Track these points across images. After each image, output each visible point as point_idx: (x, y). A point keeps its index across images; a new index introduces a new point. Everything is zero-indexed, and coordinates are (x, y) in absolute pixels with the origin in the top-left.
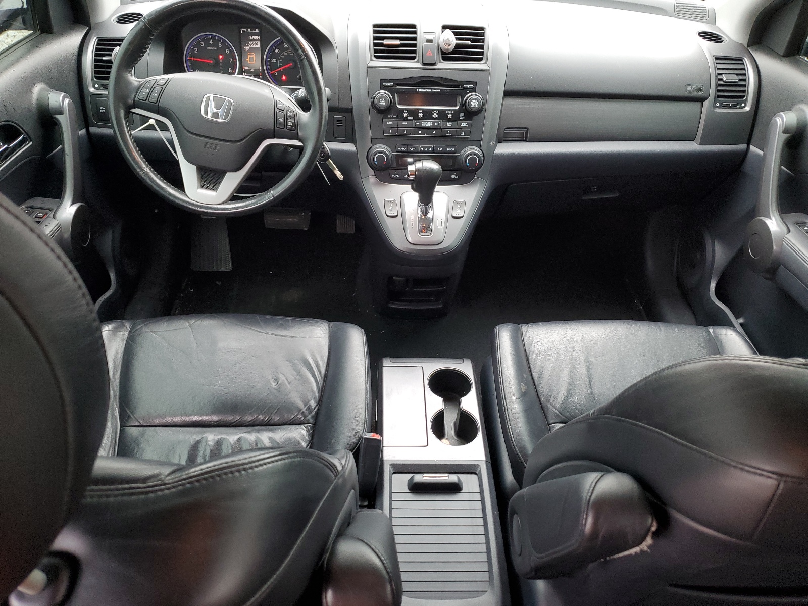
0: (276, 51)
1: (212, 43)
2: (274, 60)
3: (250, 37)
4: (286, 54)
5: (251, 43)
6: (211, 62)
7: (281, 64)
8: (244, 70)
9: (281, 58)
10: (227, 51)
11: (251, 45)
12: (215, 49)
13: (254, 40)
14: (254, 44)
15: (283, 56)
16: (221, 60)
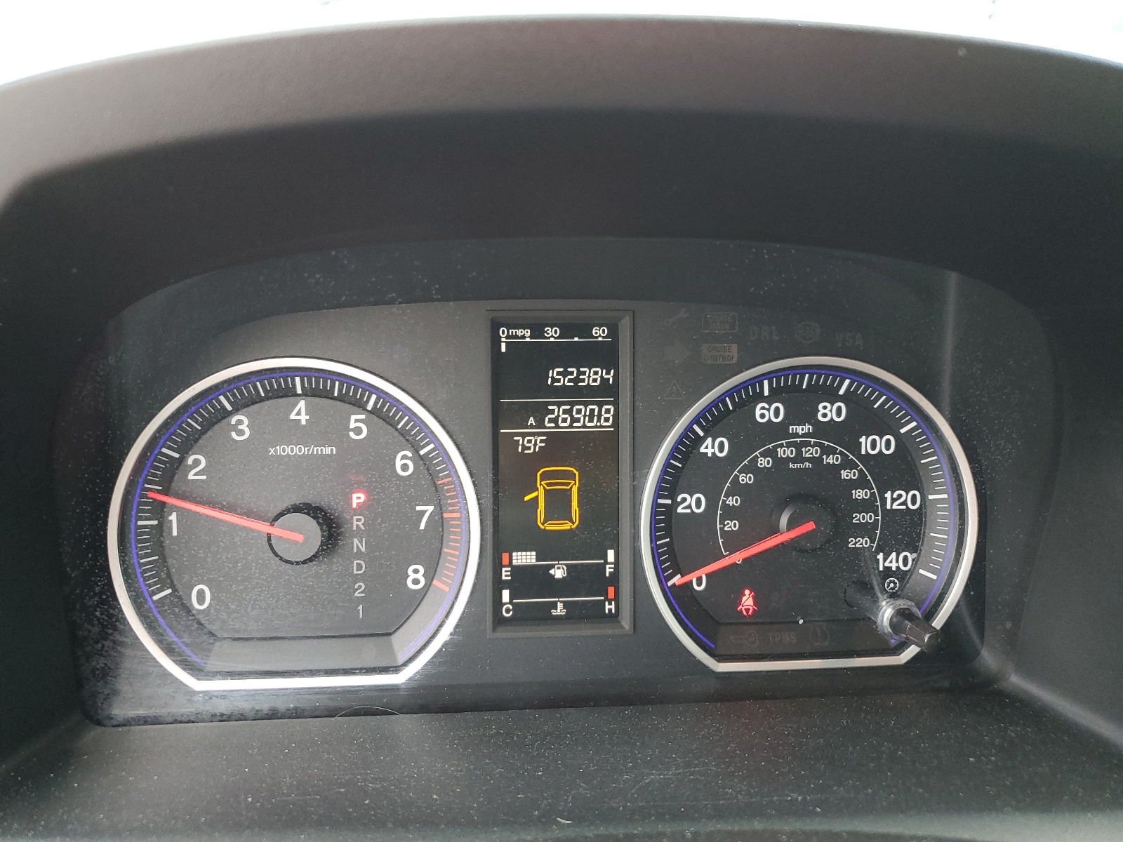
0: (709, 448)
1: (304, 418)
2: (691, 503)
3: (557, 376)
4: (763, 462)
5: (558, 411)
6: (299, 538)
7: (732, 525)
8: (506, 574)
9: (736, 489)
10: (403, 463)
11: (560, 417)
12: (323, 457)
13: (577, 394)
14: (581, 411)
15: (746, 479)
16: (358, 522)
